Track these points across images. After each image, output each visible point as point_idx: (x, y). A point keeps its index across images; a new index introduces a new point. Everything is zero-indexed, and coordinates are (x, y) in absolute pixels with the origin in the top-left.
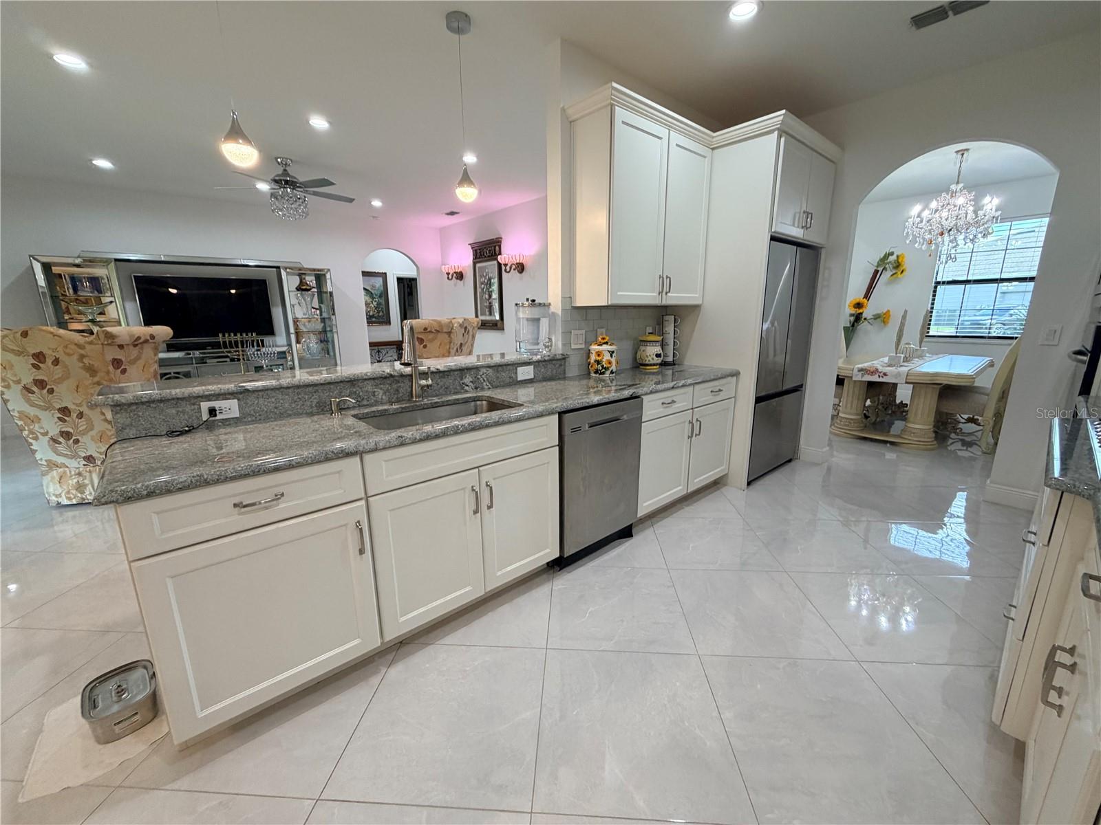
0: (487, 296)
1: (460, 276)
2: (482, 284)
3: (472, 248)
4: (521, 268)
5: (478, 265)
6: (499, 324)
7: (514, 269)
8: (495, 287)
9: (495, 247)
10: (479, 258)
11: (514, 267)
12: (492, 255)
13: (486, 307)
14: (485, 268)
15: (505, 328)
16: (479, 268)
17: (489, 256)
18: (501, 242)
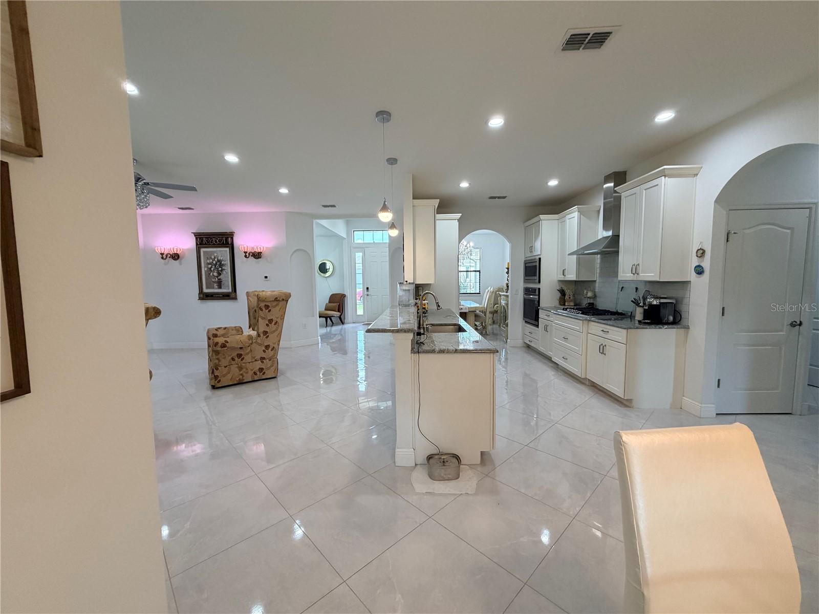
0: (215, 274)
1: (176, 257)
2: (209, 264)
3: (195, 236)
4: (257, 255)
5: (202, 250)
6: (233, 295)
7: (252, 256)
8: (228, 268)
9: (228, 238)
10: (206, 244)
11: (251, 254)
12: (223, 243)
13: (214, 282)
14: (214, 252)
15: (238, 298)
16: (204, 252)
17: (219, 244)
18: (233, 235)
